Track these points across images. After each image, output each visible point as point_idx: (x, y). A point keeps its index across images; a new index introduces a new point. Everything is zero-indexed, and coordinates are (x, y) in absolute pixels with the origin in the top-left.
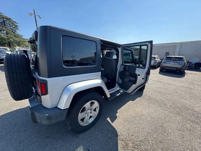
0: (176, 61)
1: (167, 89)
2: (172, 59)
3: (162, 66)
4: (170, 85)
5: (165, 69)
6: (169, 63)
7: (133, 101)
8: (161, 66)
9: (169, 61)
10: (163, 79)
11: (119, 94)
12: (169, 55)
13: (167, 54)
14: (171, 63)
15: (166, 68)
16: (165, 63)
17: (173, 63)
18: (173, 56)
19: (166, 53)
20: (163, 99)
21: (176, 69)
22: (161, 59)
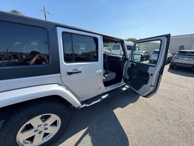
0: (192, 57)
1: (174, 93)
2: (187, 54)
3: (173, 62)
4: (180, 86)
5: (176, 66)
6: (182, 59)
7: (122, 108)
8: (171, 62)
9: (182, 56)
10: (171, 78)
11: (99, 101)
12: (183, 50)
13: (182, 47)
14: (184, 59)
15: (177, 64)
16: (177, 59)
17: (188, 59)
18: (189, 51)
19: (180, 46)
20: (165, 108)
21: (191, 66)
22: (172, 54)
